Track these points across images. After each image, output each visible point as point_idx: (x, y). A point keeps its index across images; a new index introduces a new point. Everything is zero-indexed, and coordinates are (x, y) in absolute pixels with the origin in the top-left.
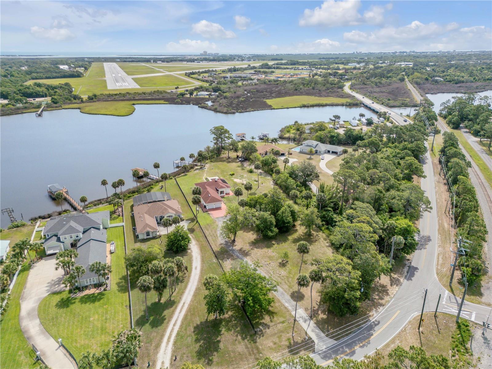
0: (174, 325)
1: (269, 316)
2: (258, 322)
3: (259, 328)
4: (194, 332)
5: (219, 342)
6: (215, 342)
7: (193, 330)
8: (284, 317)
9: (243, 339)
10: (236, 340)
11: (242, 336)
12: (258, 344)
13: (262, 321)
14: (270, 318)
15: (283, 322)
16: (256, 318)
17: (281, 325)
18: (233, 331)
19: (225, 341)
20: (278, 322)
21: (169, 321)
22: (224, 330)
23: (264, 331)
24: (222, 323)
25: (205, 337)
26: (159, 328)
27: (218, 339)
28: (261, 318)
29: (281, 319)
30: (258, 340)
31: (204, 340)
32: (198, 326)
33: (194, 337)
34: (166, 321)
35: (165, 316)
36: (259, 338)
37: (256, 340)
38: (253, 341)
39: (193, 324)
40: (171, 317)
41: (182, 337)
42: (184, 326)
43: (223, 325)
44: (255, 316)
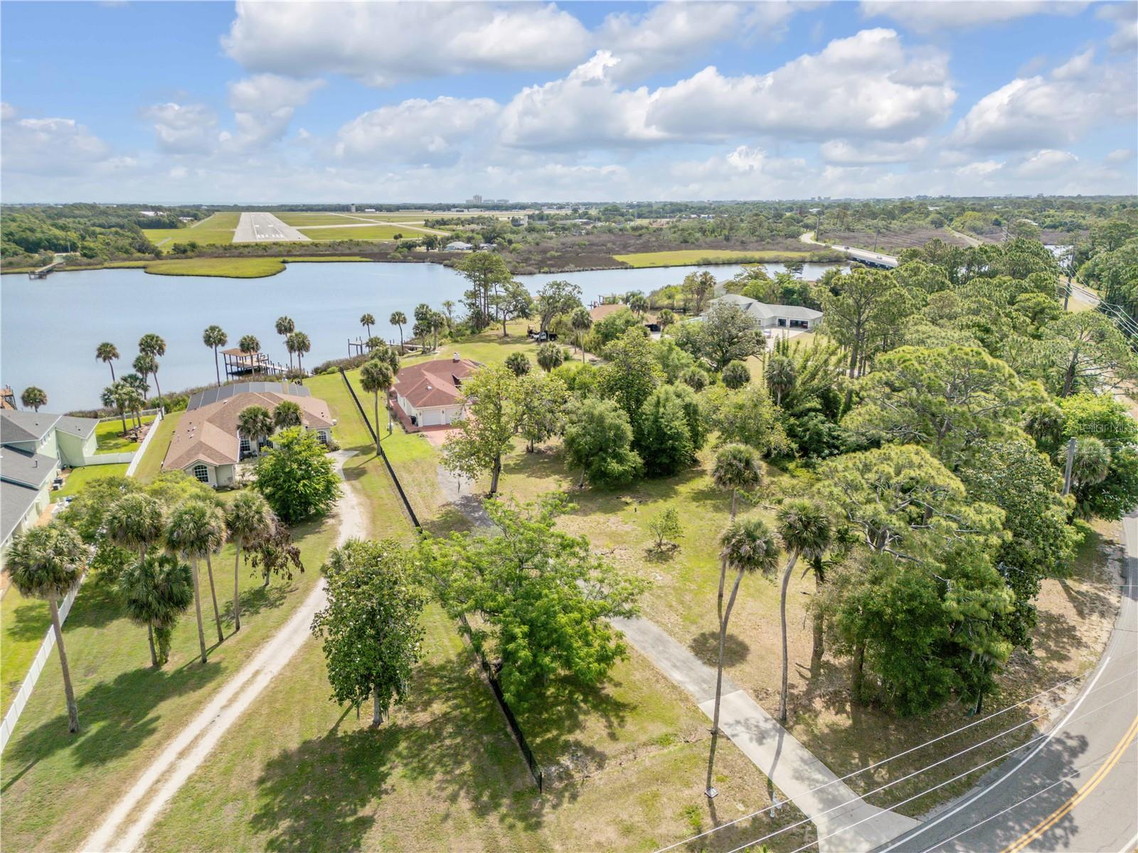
0: (182, 755)
1: (606, 716)
2: (556, 739)
3: (558, 763)
4: (262, 781)
5: (365, 823)
6: (343, 827)
7: (257, 774)
8: (671, 722)
9: (481, 811)
10: (446, 817)
11: (476, 799)
12: (545, 832)
13: (571, 738)
14: (610, 726)
15: (664, 741)
16: (546, 725)
17: (654, 751)
18: (438, 776)
19: (393, 820)
20: (643, 738)
21: (169, 736)
22: (399, 771)
23: (577, 777)
24: (397, 743)
25: (308, 803)
26: (111, 765)
27: (365, 811)
28: (567, 723)
29: (658, 730)
30: (549, 816)
31: (298, 814)
32: (286, 757)
33: (255, 805)
34: (156, 736)
35: (157, 718)
36: (554, 807)
37: (538, 814)
38: (523, 818)
39: (269, 748)
40: (181, 721)
41: (198, 804)
42: (226, 757)
43: (399, 755)
44: (545, 716)
